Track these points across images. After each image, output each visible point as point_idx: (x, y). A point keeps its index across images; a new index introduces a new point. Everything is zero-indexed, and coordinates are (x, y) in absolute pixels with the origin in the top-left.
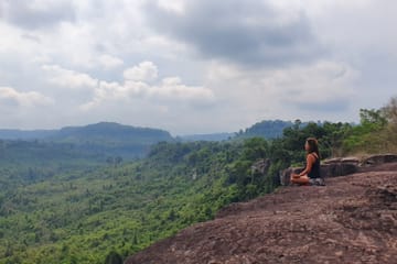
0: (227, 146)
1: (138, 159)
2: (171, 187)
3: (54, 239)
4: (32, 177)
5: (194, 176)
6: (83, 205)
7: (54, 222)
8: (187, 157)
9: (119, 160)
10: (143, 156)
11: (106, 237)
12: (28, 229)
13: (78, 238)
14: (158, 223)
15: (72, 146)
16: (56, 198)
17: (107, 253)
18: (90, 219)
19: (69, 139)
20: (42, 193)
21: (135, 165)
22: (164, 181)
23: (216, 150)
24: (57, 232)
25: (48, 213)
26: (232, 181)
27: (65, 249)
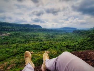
0: (88, 31)
1: (71, 32)
2: (76, 37)
3: (59, 42)
4: (57, 34)
5: (81, 36)
6: (63, 38)
7: (59, 40)
8: (80, 32)
9: (68, 32)
10: (72, 32)
11: (66, 43)
12: (56, 40)
13: (62, 42)
14: (74, 42)
15: (62, 30)
16: (59, 37)
17: (66, 45)
18: (64, 40)
19: (61, 29)
20: (58, 36)
21: (71, 33)
22: (75, 36)
23: (86, 31)
24: (60, 41)
25: (59, 39)
26: (89, 37)
27: (60, 43)
